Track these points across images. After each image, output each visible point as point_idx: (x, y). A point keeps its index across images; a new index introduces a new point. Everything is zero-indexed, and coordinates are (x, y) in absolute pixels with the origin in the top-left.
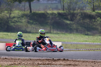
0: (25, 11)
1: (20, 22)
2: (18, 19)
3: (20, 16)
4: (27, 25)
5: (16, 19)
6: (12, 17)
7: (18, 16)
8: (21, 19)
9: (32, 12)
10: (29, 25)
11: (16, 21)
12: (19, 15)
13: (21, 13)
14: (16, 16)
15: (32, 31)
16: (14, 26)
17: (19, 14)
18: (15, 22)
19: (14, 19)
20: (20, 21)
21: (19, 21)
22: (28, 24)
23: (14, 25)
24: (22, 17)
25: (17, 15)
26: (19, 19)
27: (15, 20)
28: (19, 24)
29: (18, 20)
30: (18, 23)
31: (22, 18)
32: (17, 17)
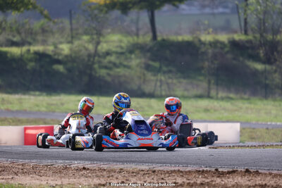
0: (137, 35)
1: (125, 66)
2: (118, 57)
3: (124, 51)
4: (144, 75)
5: (113, 58)
6: (103, 53)
7: (119, 50)
8: (126, 59)
9: (159, 38)
10: (149, 76)
11: (115, 65)
12: (122, 48)
13: (129, 42)
14: (114, 49)
15: (158, 92)
16: (109, 79)
17: (123, 45)
18: (111, 65)
19: (108, 58)
20: (125, 63)
21: (121, 64)
22: (146, 72)
23: (109, 74)
24: (131, 52)
25: (117, 47)
26: (123, 57)
27: (110, 62)
28: (121, 71)
29: (117, 62)
30: (118, 70)
31: (129, 55)
32: (116, 53)
